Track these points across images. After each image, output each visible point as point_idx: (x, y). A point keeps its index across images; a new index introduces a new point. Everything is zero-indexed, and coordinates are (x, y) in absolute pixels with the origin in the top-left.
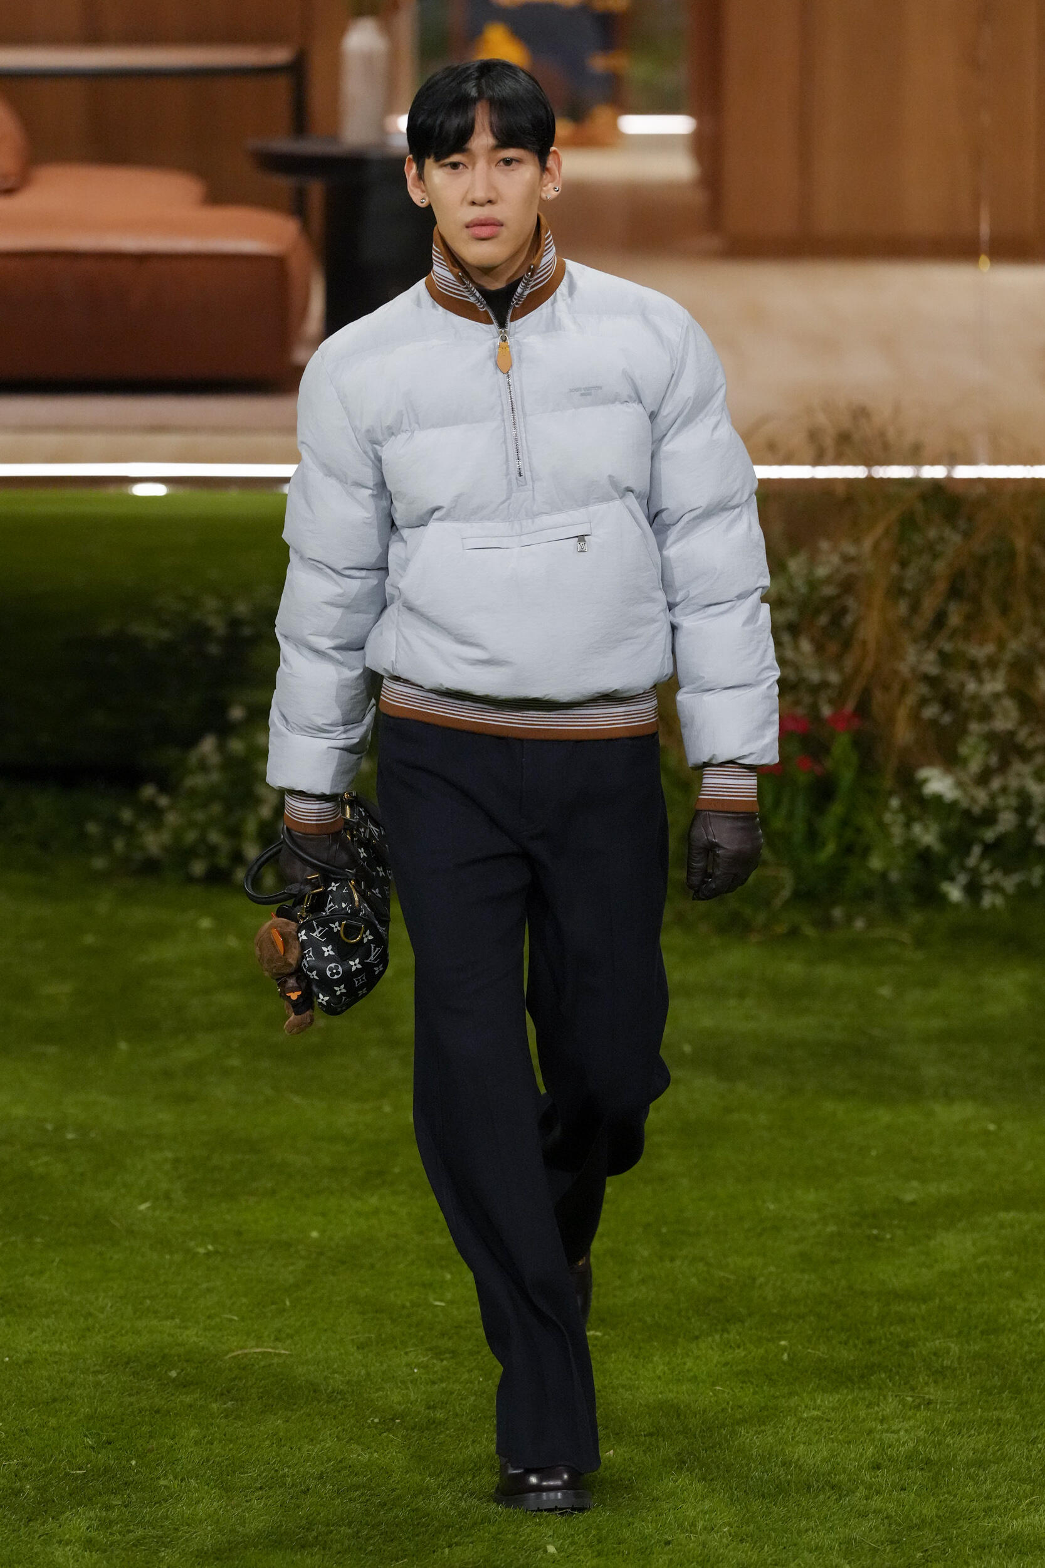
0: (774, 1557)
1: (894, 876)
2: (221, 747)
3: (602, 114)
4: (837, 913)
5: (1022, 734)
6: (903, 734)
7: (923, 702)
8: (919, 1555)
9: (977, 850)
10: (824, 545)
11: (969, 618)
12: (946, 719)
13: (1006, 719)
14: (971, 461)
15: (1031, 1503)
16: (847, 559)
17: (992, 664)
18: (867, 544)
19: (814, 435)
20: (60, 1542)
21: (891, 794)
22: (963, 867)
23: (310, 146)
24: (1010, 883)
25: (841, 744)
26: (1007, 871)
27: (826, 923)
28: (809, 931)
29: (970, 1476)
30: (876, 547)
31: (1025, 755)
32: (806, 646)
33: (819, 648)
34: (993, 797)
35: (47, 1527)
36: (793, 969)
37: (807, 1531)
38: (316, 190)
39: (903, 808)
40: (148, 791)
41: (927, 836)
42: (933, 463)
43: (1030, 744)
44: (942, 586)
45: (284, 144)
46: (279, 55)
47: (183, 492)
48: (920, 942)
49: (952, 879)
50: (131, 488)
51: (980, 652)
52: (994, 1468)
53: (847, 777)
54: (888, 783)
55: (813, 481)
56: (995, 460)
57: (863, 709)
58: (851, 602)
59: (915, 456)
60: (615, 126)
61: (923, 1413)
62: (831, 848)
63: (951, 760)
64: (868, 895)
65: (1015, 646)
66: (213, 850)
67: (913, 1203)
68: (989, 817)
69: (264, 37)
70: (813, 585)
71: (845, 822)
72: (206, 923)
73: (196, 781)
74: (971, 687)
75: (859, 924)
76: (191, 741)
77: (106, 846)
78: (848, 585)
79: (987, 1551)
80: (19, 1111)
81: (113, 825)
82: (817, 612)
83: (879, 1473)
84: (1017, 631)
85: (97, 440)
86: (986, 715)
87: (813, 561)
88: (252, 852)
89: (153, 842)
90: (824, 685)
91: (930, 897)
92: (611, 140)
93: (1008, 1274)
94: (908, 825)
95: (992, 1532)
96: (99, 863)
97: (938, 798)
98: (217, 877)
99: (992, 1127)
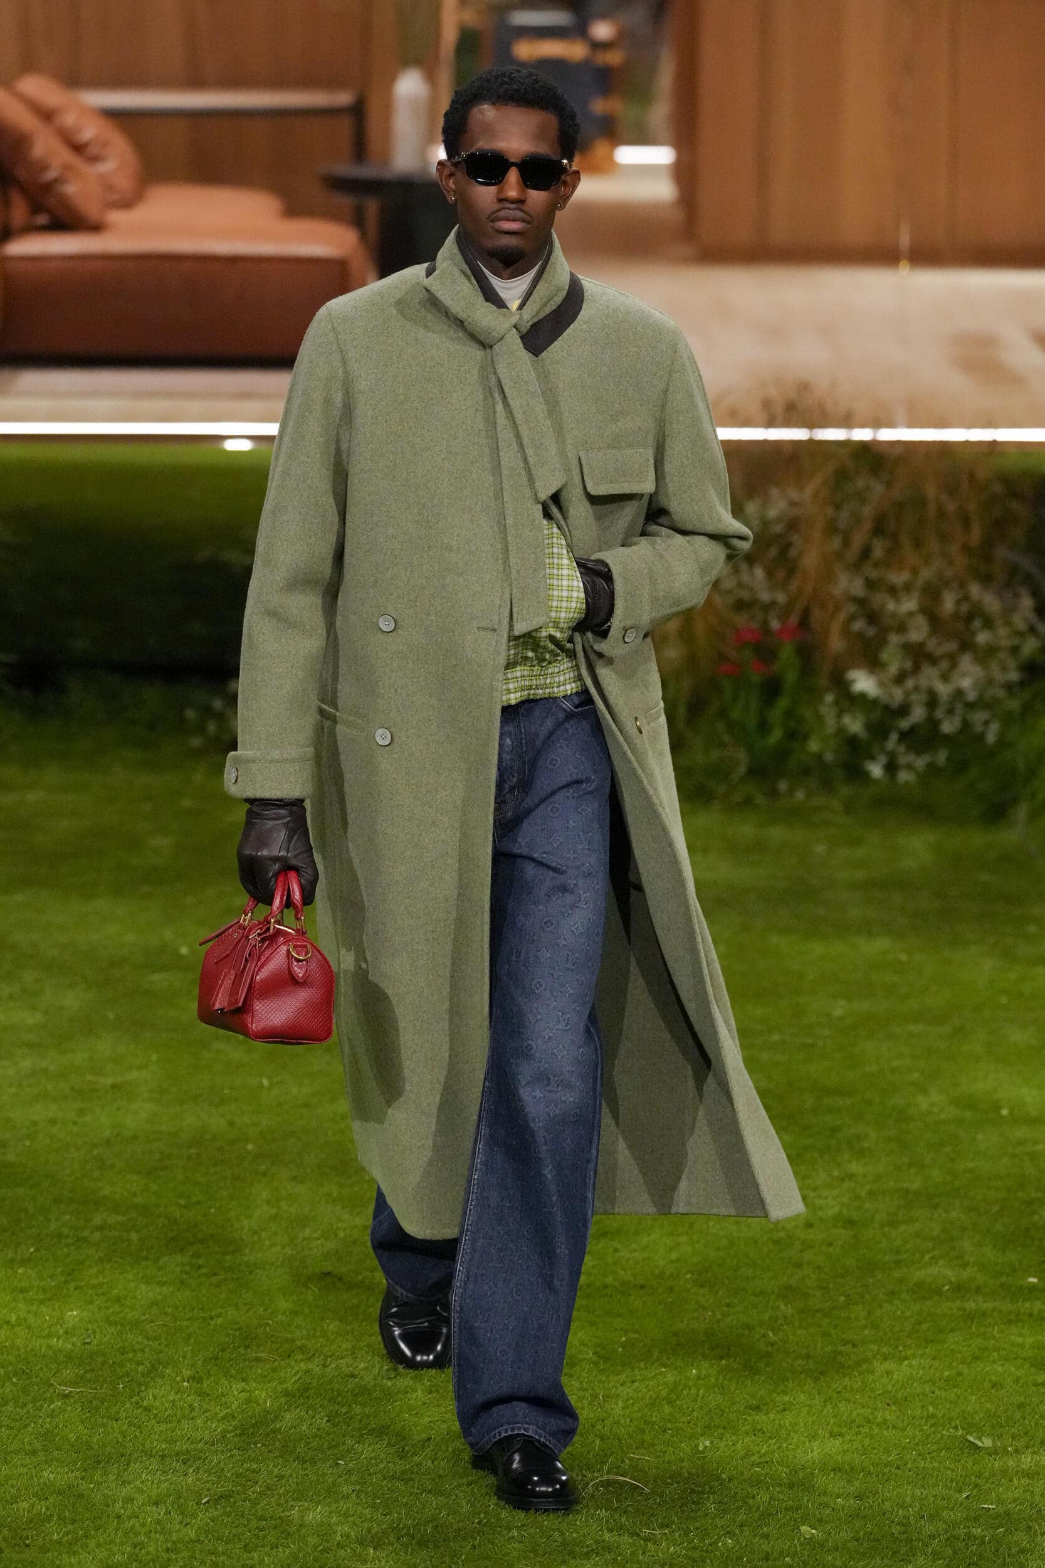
0: (727, 1301)
1: (829, 757)
3: (600, 148)
4: (783, 786)
5: (931, 646)
6: (836, 644)
7: (852, 618)
8: (842, 1299)
9: (894, 737)
10: (774, 492)
11: (890, 551)
12: (871, 632)
13: (919, 632)
14: (891, 425)
15: (932, 1257)
16: (793, 504)
17: (908, 588)
18: (809, 491)
19: (767, 404)
20: (158, 1283)
21: (827, 690)
22: (883, 749)
23: (370, 171)
24: (921, 762)
25: (787, 652)
26: (919, 753)
27: (774, 794)
28: (760, 800)
29: (884, 1235)
30: (815, 495)
31: (933, 660)
32: (759, 573)
33: (770, 574)
34: (907, 694)
35: (148, 1271)
36: (747, 830)
37: (753, 1278)
38: (372, 207)
39: (837, 702)
41: (855, 725)
42: (863, 426)
43: (939, 651)
44: (868, 526)
45: (346, 169)
46: (343, 98)
47: (263, 447)
48: (849, 808)
49: (873, 758)
50: (222, 444)
51: (898, 578)
52: (903, 1228)
53: (791, 677)
54: (823, 681)
55: (765, 442)
56: (912, 424)
57: (804, 623)
58: (795, 538)
59: (847, 422)
60: (610, 157)
61: (847, 1184)
62: (776, 735)
63: (874, 664)
64: (807, 771)
65: (926, 574)
67: (841, 1018)
68: (904, 710)
69: (331, 83)
70: (765, 523)
71: (789, 714)
74: (891, 606)
75: (800, 795)
77: (201, 729)
78: (793, 525)
79: (896, 1296)
80: (130, 938)
81: (207, 712)
82: (768, 545)
83: (810, 1230)
84: (927, 560)
85: (196, 406)
86: (902, 628)
87: (765, 505)
90: (773, 604)
91: (855, 772)
92: (608, 167)
93: (916, 1075)
94: (839, 716)
95: (901, 1281)
96: (196, 742)
97: (863, 696)
99: (904, 957)
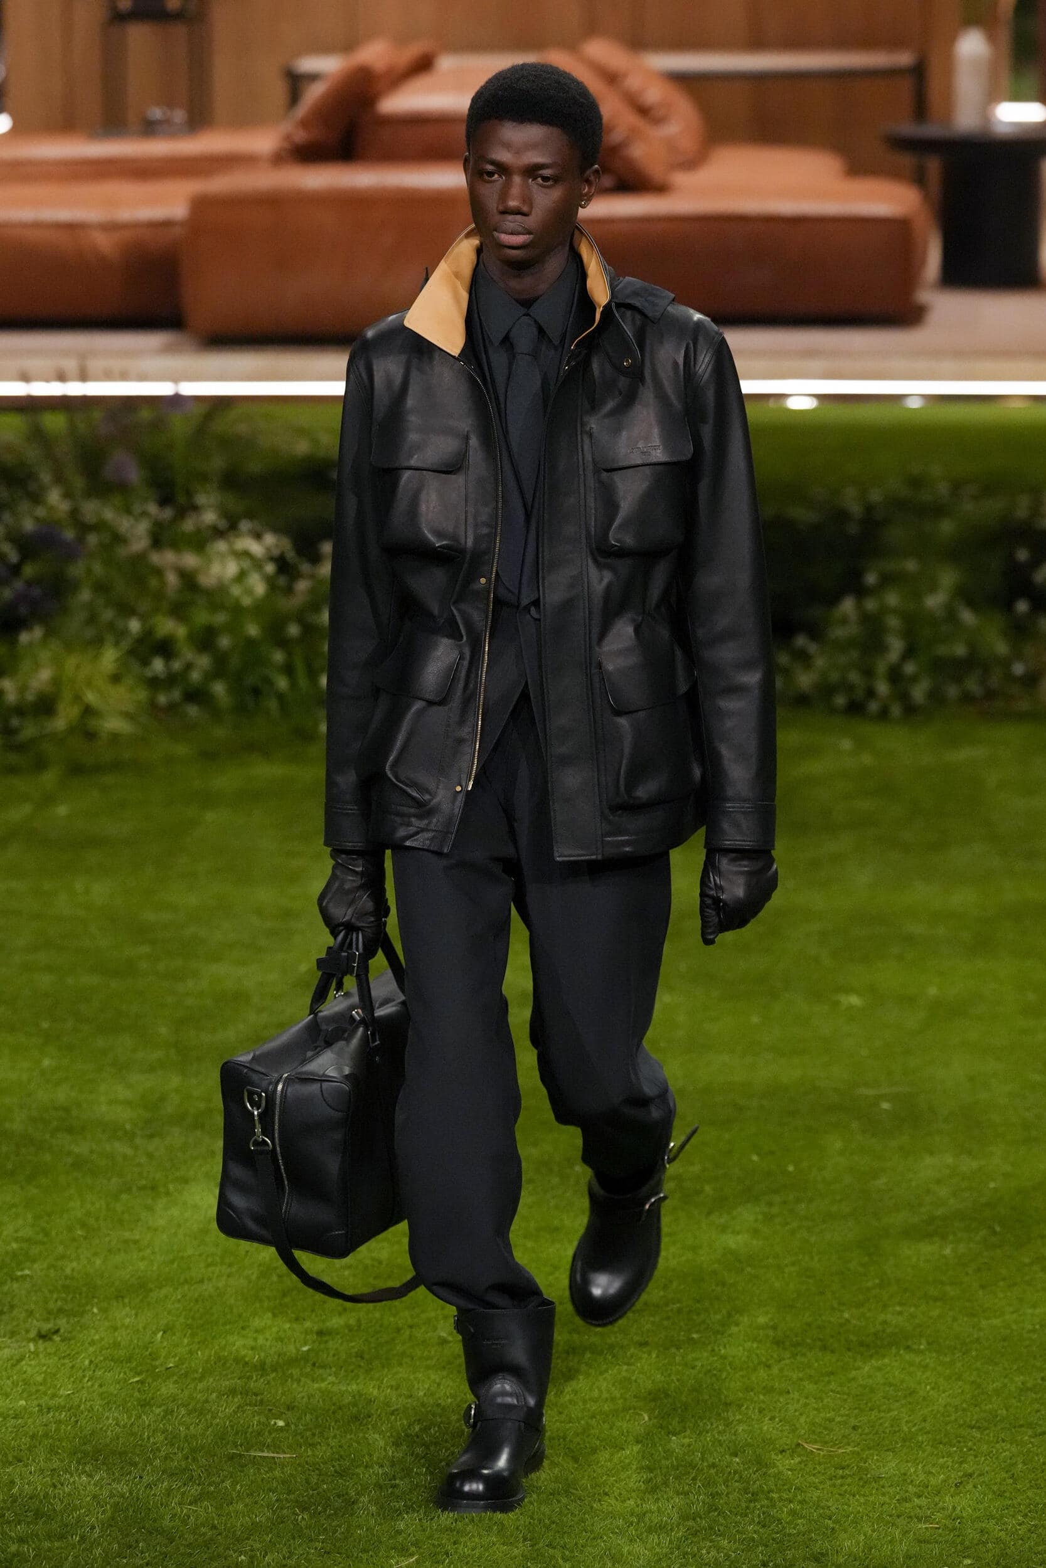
2: (859, 606)
20: (733, 1232)
23: (931, 130)
35: (723, 1220)
38: (934, 166)
40: (801, 641)
45: (908, 129)
46: (904, 59)
47: (830, 406)
50: (786, 402)
66: (850, 688)
69: (894, 43)
72: (846, 744)
73: (839, 633)
76: (833, 600)
85: (761, 364)
88: (883, 688)
89: (805, 680)
98: (855, 709)
